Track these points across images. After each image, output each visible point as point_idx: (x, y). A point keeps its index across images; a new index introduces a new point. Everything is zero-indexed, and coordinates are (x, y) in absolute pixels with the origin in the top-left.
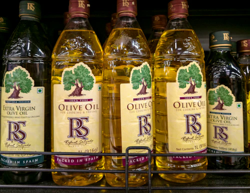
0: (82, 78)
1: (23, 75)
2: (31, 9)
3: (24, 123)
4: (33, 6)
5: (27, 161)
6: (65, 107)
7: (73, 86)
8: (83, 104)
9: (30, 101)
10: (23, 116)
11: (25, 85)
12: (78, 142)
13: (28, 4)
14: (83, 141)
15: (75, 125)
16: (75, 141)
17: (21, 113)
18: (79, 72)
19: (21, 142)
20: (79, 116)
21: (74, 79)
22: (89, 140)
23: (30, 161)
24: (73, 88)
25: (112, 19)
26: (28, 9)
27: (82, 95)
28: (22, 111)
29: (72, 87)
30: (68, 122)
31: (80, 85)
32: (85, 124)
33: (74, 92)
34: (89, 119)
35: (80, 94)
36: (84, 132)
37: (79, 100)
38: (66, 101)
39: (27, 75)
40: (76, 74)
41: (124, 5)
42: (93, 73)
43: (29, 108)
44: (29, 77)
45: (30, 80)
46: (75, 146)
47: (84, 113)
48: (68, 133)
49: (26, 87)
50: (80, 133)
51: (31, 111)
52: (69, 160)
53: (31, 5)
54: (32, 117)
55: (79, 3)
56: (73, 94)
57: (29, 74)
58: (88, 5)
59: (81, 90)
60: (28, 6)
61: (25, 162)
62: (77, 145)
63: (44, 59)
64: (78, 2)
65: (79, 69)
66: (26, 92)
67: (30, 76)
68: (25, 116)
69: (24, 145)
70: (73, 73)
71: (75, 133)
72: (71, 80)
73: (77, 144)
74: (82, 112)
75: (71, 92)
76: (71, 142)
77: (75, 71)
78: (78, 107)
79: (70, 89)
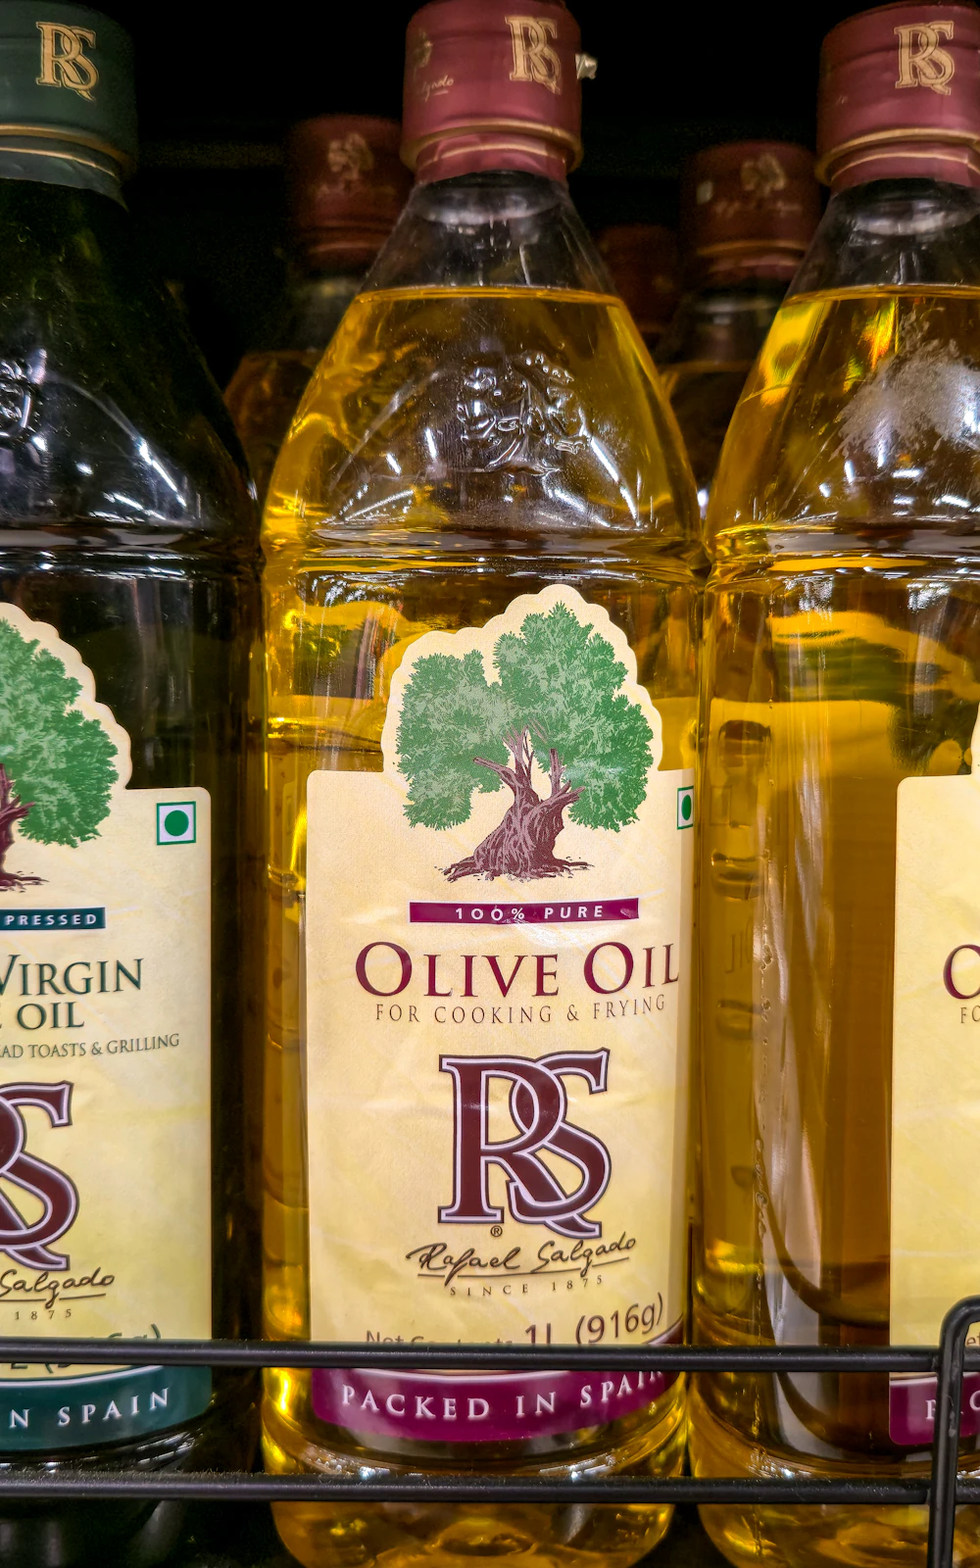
0: (561, 725)
1: (37, 683)
2: (72, 80)
3: (54, 1098)
4: (86, 50)
5: (88, 1411)
6: (420, 971)
7: (490, 787)
8: (570, 939)
9: (99, 913)
10: (47, 1036)
11: (57, 775)
12: (528, 1259)
13: (47, 29)
14: (566, 1245)
15: (501, 1122)
16: (499, 1249)
17: (31, 1017)
18: (538, 669)
19: (32, 1255)
20: (534, 1043)
21: (494, 728)
22: (607, 1241)
23: (113, 1409)
24: (491, 808)
25: (706, 192)
26: (48, 77)
27: (561, 865)
28: (33, 997)
29: (477, 798)
30: (443, 1096)
31: (542, 785)
32: (582, 1108)
33: (496, 841)
34: (615, 1071)
35: (545, 863)
36: (568, 1175)
37: (534, 913)
38: (420, 913)
39: (73, 687)
40: (516, 682)
41: (906, 79)
42: (647, 676)
43: (94, 973)
44: (88, 706)
45: (93, 727)
46: (497, 1288)
47: (572, 1017)
48: (443, 1188)
49: (64, 791)
50: (541, 1186)
51: (110, 998)
52: (449, 1406)
53: (73, 49)
54: (122, 1046)
55: (518, 45)
56: (487, 860)
57: (86, 679)
58: (586, 64)
59: (551, 822)
60: (47, 48)
61: (76, 1414)
62: (515, 1284)
63: (188, 540)
64: (507, 34)
65: (536, 647)
66: (63, 837)
67: (101, 697)
68: (62, 1036)
69: (61, 1278)
70: (492, 675)
71: (497, 1183)
72: (474, 738)
73: (515, 1272)
74: (558, 1006)
75: (466, 838)
76: (470, 1258)
77: (502, 663)
78: (529, 967)
79: (463, 815)
